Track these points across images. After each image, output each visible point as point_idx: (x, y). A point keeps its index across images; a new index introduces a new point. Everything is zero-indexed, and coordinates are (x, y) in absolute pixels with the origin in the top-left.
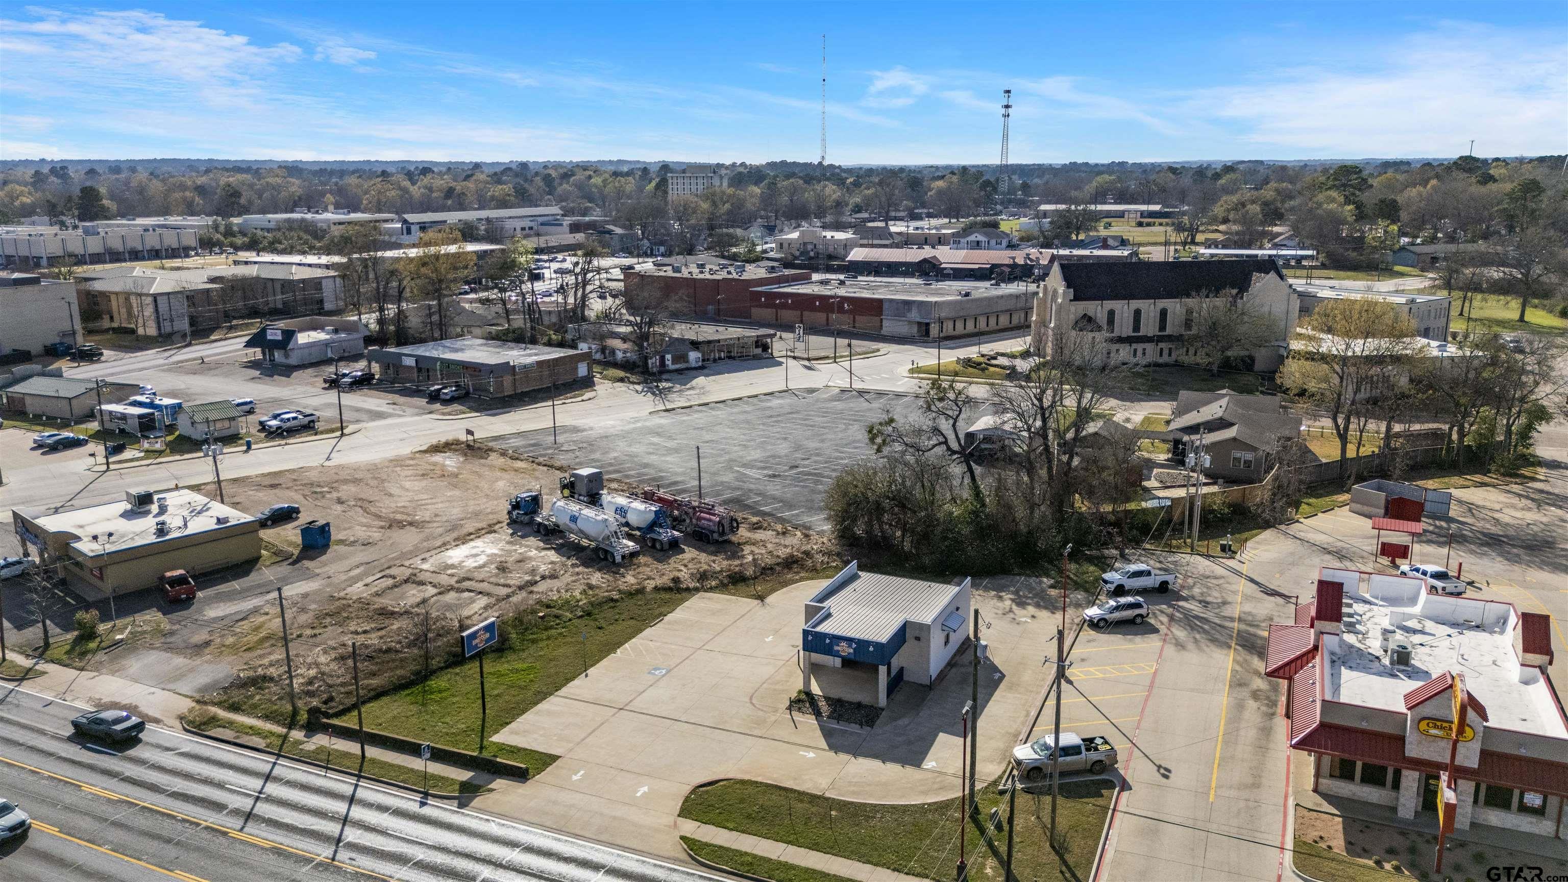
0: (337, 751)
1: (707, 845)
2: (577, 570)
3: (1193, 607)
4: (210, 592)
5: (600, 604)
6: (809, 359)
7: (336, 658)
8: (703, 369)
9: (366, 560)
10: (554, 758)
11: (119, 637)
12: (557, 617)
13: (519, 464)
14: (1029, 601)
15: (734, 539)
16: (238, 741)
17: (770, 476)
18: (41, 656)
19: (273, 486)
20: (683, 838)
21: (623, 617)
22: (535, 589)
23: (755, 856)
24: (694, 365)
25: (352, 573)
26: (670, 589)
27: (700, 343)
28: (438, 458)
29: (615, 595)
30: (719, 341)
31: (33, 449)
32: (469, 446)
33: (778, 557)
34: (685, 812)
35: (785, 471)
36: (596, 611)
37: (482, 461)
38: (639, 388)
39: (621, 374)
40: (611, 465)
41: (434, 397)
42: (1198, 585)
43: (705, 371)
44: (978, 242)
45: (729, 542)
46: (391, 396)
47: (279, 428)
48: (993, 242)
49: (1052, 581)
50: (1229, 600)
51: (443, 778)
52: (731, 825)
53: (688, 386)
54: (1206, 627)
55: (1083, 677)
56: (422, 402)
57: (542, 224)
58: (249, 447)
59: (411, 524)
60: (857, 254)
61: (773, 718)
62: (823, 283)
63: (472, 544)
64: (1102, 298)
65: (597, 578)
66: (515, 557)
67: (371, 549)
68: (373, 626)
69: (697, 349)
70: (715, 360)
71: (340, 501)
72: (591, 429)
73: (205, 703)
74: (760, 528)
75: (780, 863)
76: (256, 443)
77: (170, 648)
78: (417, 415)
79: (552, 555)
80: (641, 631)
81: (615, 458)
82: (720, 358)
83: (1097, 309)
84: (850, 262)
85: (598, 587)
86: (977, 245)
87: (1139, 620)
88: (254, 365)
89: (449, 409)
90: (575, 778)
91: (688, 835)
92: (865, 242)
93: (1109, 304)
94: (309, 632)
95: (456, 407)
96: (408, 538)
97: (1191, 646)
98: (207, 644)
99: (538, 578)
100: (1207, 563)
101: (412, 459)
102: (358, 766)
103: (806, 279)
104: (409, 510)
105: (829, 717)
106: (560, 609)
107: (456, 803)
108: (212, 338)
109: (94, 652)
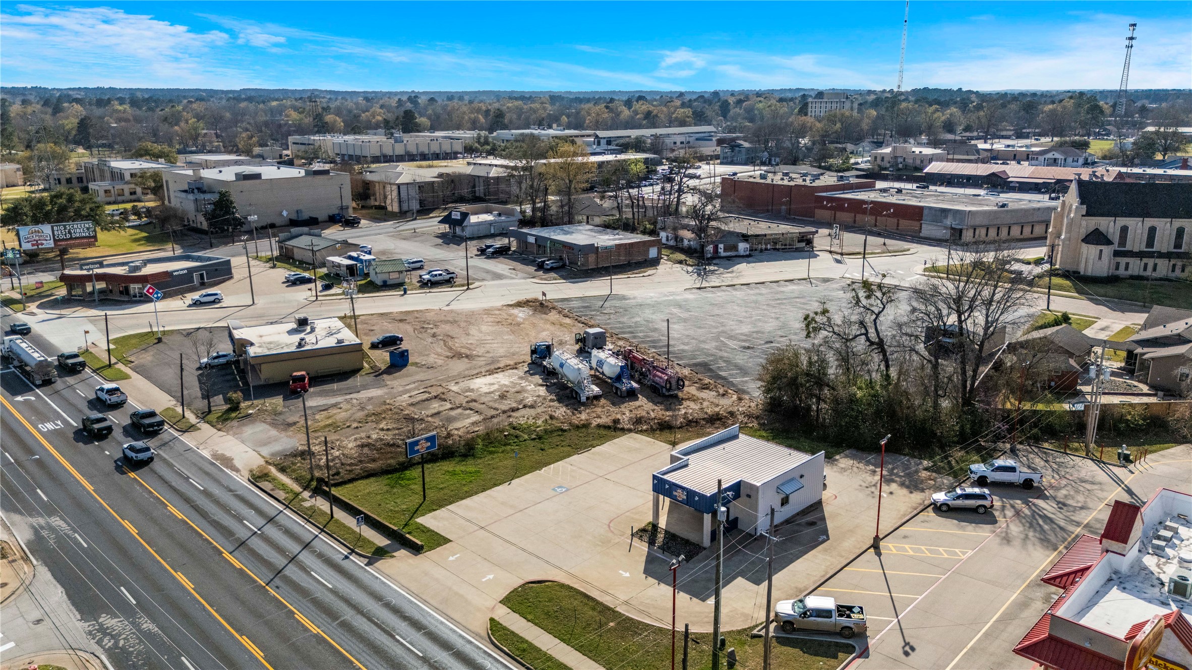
0: (320, 510)
1: (505, 628)
2: (552, 404)
3: (1046, 507)
4: (318, 389)
5: (552, 432)
6: (842, 254)
7: (359, 446)
8: (748, 257)
9: (423, 378)
10: (447, 541)
11: (250, 412)
12: (517, 437)
13: (567, 321)
14: (898, 479)
15: (680, 394)
16: (271, 493)
17: (745, 348)
18: (203, 418)
19: (401, 321)
20: (492, 620)
21: (564, 443)
22: (514, 414)
23: (530, 645)
24: (742, 253)
25: (408, 387)
26: (609, 427)
27: (749, 236)
28: (516, 311)
29: (566, 427)
30: (765, 235)
31: (284, 283)
32: (541, 304)
33: (706, 413)
34: (506, 601)
35: (760, 345)
36: (546, 437)
37: (544, 316)
38: (690, 269)
39: (682, 257)
40: (630, 327)
41: (541, 267)
42: (1069, 488)
43: (750, 259)
44: (1055, 160)
45: (676, 396)
46: (515, 263)
47: (429, 281)
48: (1070, 160)
49: (931, 464)
50: (1091, 505)
51: (369, 541)
52: (530, 617)
53: (730, 270)
54: (1046, 527)
55: (894, 551)
56: (531, 269)
57: (697, 139)
58: (405, 293)
59: (467, 356)
60: (934, 168)
61: (617, 541)
62: (884, 190)
63: (496, 375)
64: (1116, 215)
65: (561, 411)
66: (518, 388)
67: (430, 371)
68: (395, 426)
69: (746, 241)
70: (761, 251)
71: (434, 335)
72: (634, 298)
73: (270, 464)
74: (707, 388)
75: (545, 654)
76: (412, 290)
77: (274, 425)
78: (524, 278)
79: (542, 391)
80: (569, 456)
81: (636, 322)
82: (766, 249)
83: (1110, 225)
84: (926, 173)
85: (557, 419)
86: (1055, 162)
87: (982, 510)
88: (443, 236)
89: (547, 276)
90: (451, 558)
91: (496, 618)
92: (950, 157)
93: (1122, 221)
94: (355, 425)
95: (553, 275)
96: (459, 366)
97: (1017, 543)
98: (295, 423)
99: (521, 407)
100: (1095, 467)
101: (499, 310)
102: (325, 523)
103: (870, 187)
104: (472, 347)
105: (659, 547)
106: (522, 431)
107: (366, 560)
108: (431, 215)
109: (233, 419)
